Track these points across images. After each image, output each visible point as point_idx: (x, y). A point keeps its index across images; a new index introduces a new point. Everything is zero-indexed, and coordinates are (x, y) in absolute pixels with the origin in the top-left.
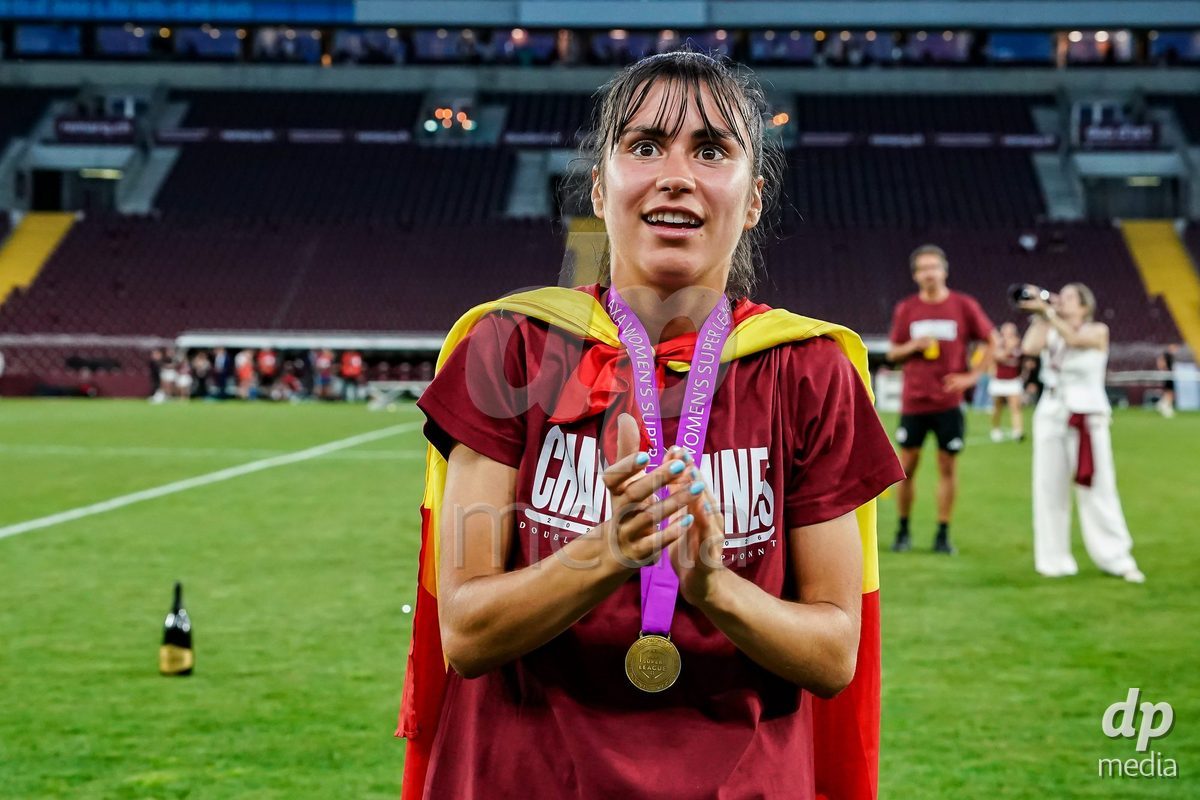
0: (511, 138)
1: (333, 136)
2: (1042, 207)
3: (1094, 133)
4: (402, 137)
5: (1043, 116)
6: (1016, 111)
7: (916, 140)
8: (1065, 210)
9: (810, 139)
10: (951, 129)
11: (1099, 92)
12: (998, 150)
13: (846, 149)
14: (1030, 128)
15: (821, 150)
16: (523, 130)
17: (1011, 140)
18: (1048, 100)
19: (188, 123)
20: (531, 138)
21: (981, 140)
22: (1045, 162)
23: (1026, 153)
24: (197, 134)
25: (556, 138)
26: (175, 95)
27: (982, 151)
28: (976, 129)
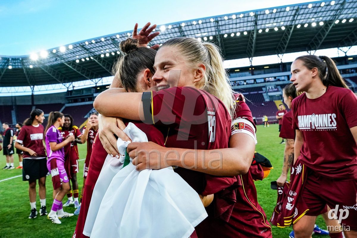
2: (264, 100)
3: (270, 90)
5: (264, 89)
6: (260, 89)
7: (248, 93)
8: (267, 100)
10: (252, 91)
11: (270, 85)
12: (258, 94)
14: (262, 90)
17: (260, 92)
18: (264, 87)
21: (256, 92)
22: (264, 95)
23: (262, 93)
27: (256, 94)
28: (255, 91)
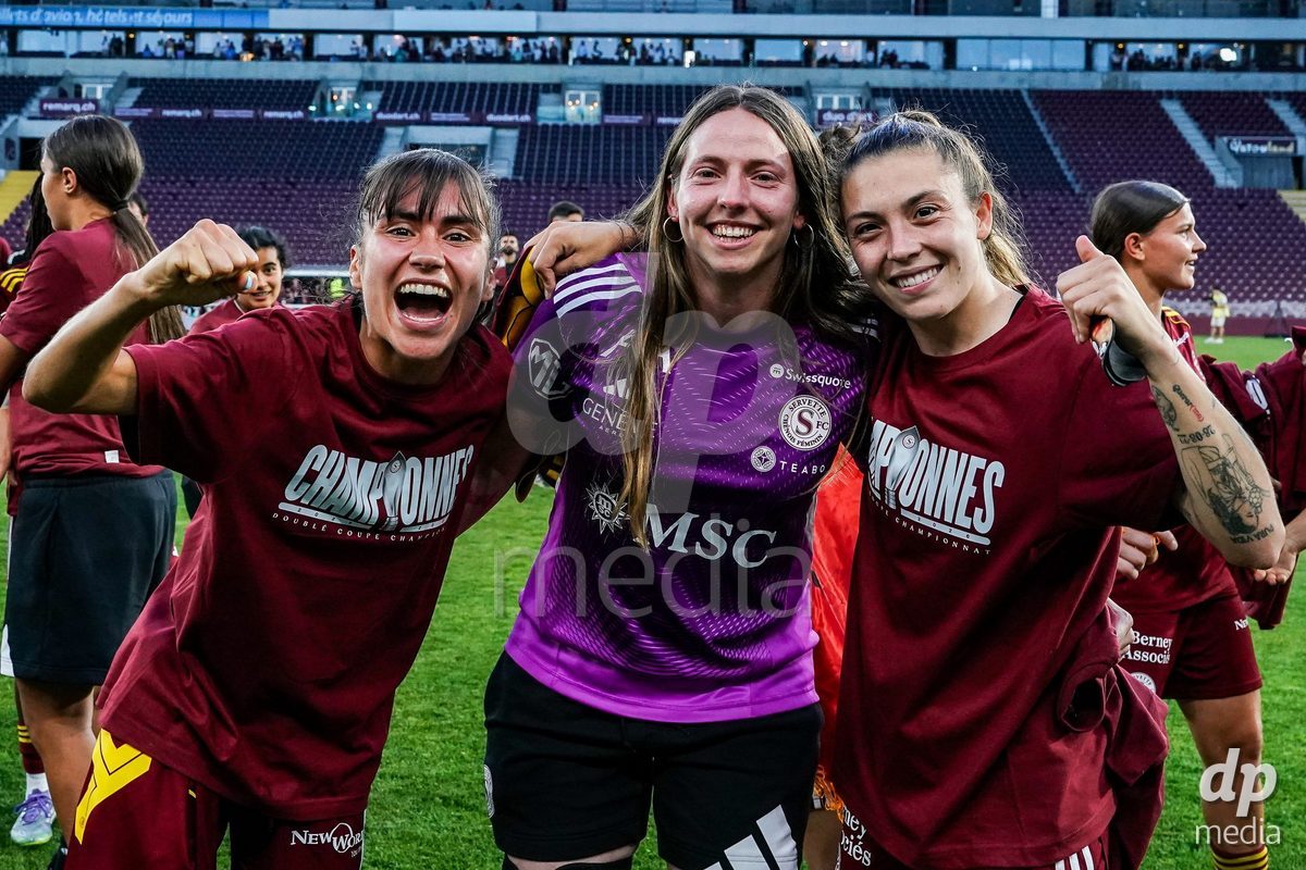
0: (380, 116)
1: (247, 114)
4: (299, 114)
9: (610, 119)
11: (837, 86)
13: (639, 127)
15: (618, 127)
16: (392, 110)
18: (798, 91)
19: (137, 104)
20: (396, 116)
24: (145, 112)
25: (416, 116)
26: (133, 82)
